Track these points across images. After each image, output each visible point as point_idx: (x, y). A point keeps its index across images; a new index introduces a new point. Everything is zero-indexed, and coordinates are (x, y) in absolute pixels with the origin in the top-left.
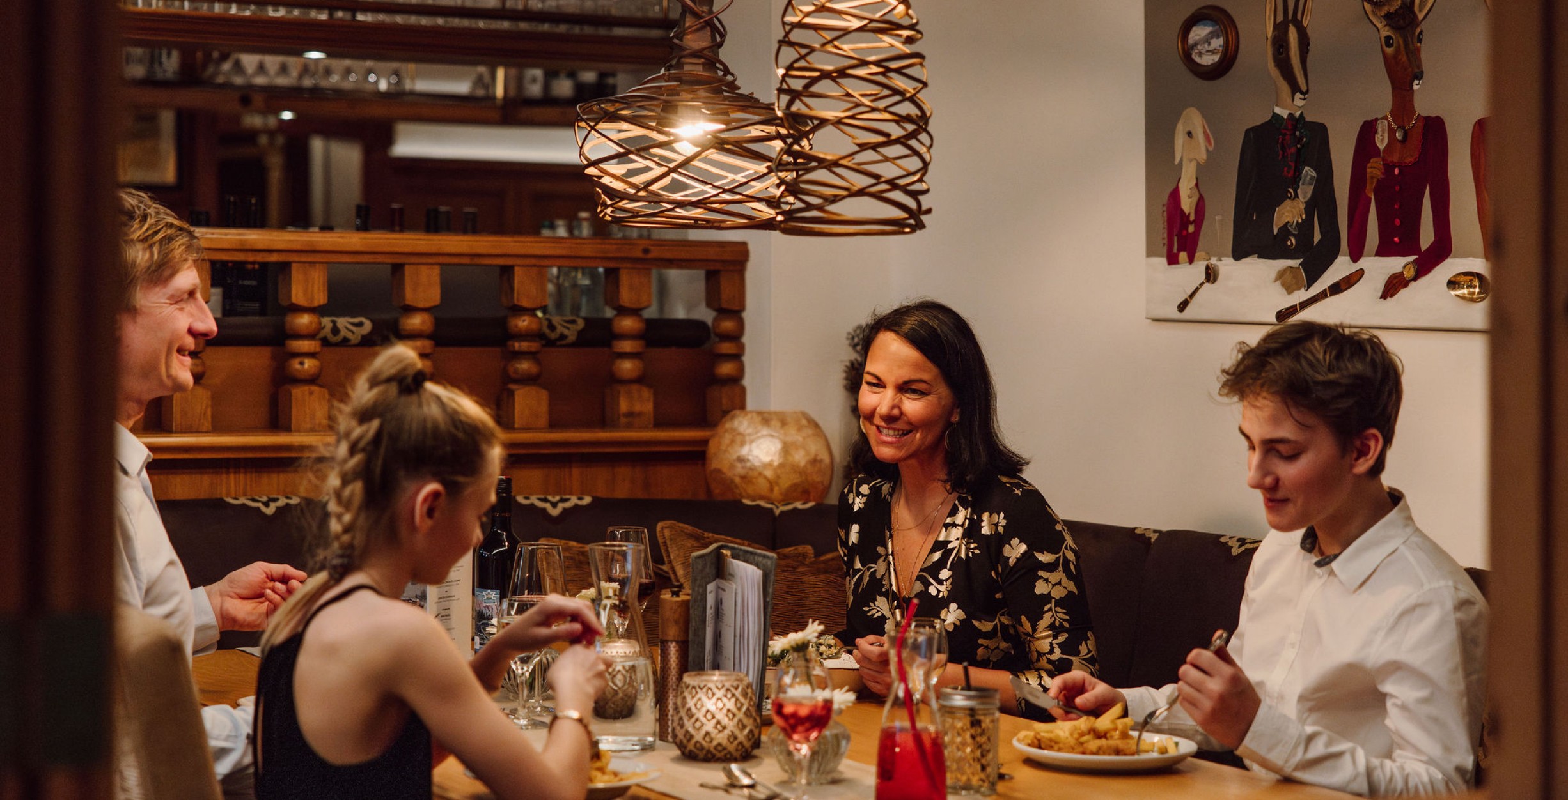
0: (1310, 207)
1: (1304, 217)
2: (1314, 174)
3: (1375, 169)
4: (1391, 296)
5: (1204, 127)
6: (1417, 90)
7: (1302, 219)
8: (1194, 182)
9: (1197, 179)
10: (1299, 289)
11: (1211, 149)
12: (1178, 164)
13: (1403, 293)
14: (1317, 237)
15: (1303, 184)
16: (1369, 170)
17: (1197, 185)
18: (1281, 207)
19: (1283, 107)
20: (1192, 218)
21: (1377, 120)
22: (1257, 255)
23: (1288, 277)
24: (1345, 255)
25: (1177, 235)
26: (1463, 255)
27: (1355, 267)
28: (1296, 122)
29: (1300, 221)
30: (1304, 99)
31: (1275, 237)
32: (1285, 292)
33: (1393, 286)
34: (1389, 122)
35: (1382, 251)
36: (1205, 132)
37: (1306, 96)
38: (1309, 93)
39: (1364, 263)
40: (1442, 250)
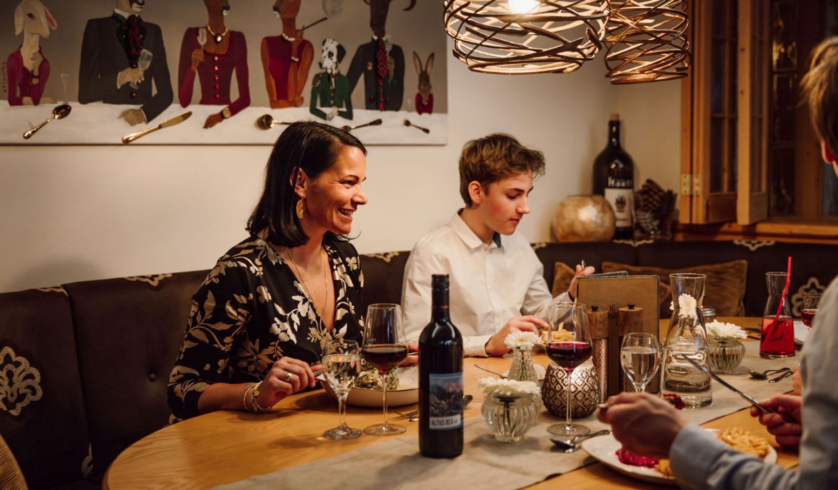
0: (148, 74)
1: (143, 79)
2: (151, 54)
3: (198, 56)
4: (211, 127)
5: (46, 13)
6: (226, 16)
7: (141, 80)
8: (37, 49)
9: (40, 47)
10: (140, 122)
11: (54, 28)
12: (19, 35)
13: (219, 126)
14: (154, 92)
15: (142, 59)
16: (193, 56)
17: (40, 51)
18: (123, 72)
19: (123, 10)
20: (36, 73)
21: (197, 29)
22: (102, 101)
23: (131, 116)
24: (177, 103)
25: (19, 85)
26: (258, 105)
27: (185, 111)
28: (134, 20)
29: (140, 81)
30: (141, 8)
31: (119, 90)
32: (128, 124)
33: (211, 122)
34: (207, 30)
35: (204, 102)
36: (47, 16)
37: (142, 6)
38: (145, 4)
39: (190, 108)
40: (244, 102)
